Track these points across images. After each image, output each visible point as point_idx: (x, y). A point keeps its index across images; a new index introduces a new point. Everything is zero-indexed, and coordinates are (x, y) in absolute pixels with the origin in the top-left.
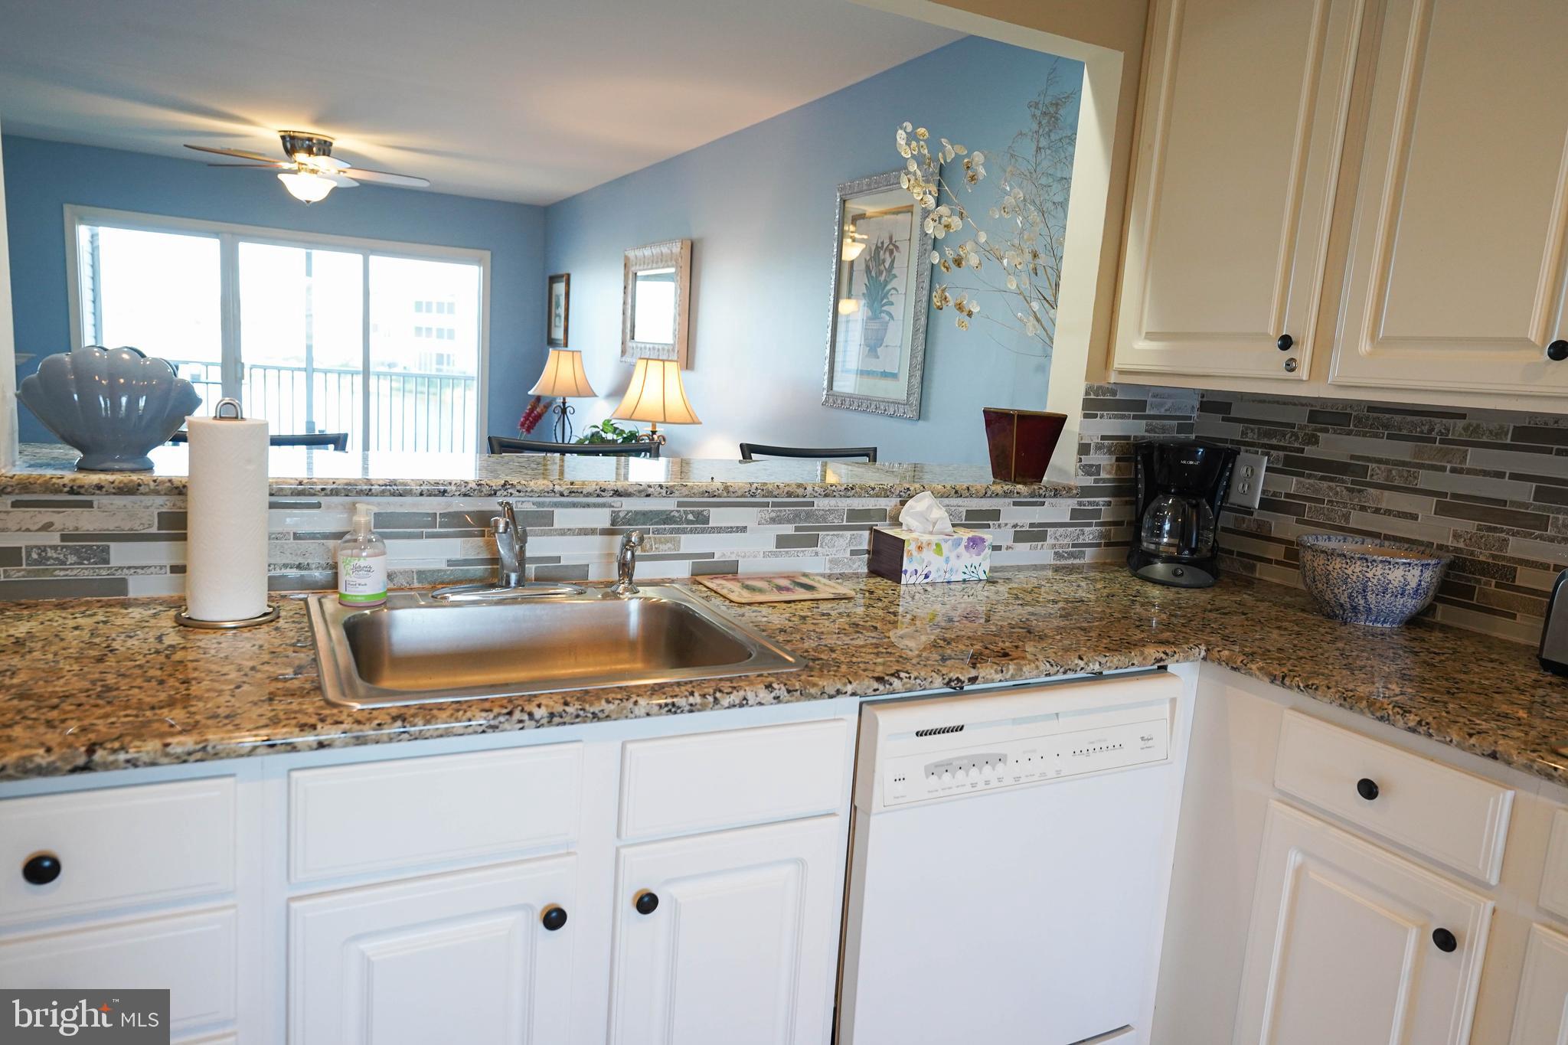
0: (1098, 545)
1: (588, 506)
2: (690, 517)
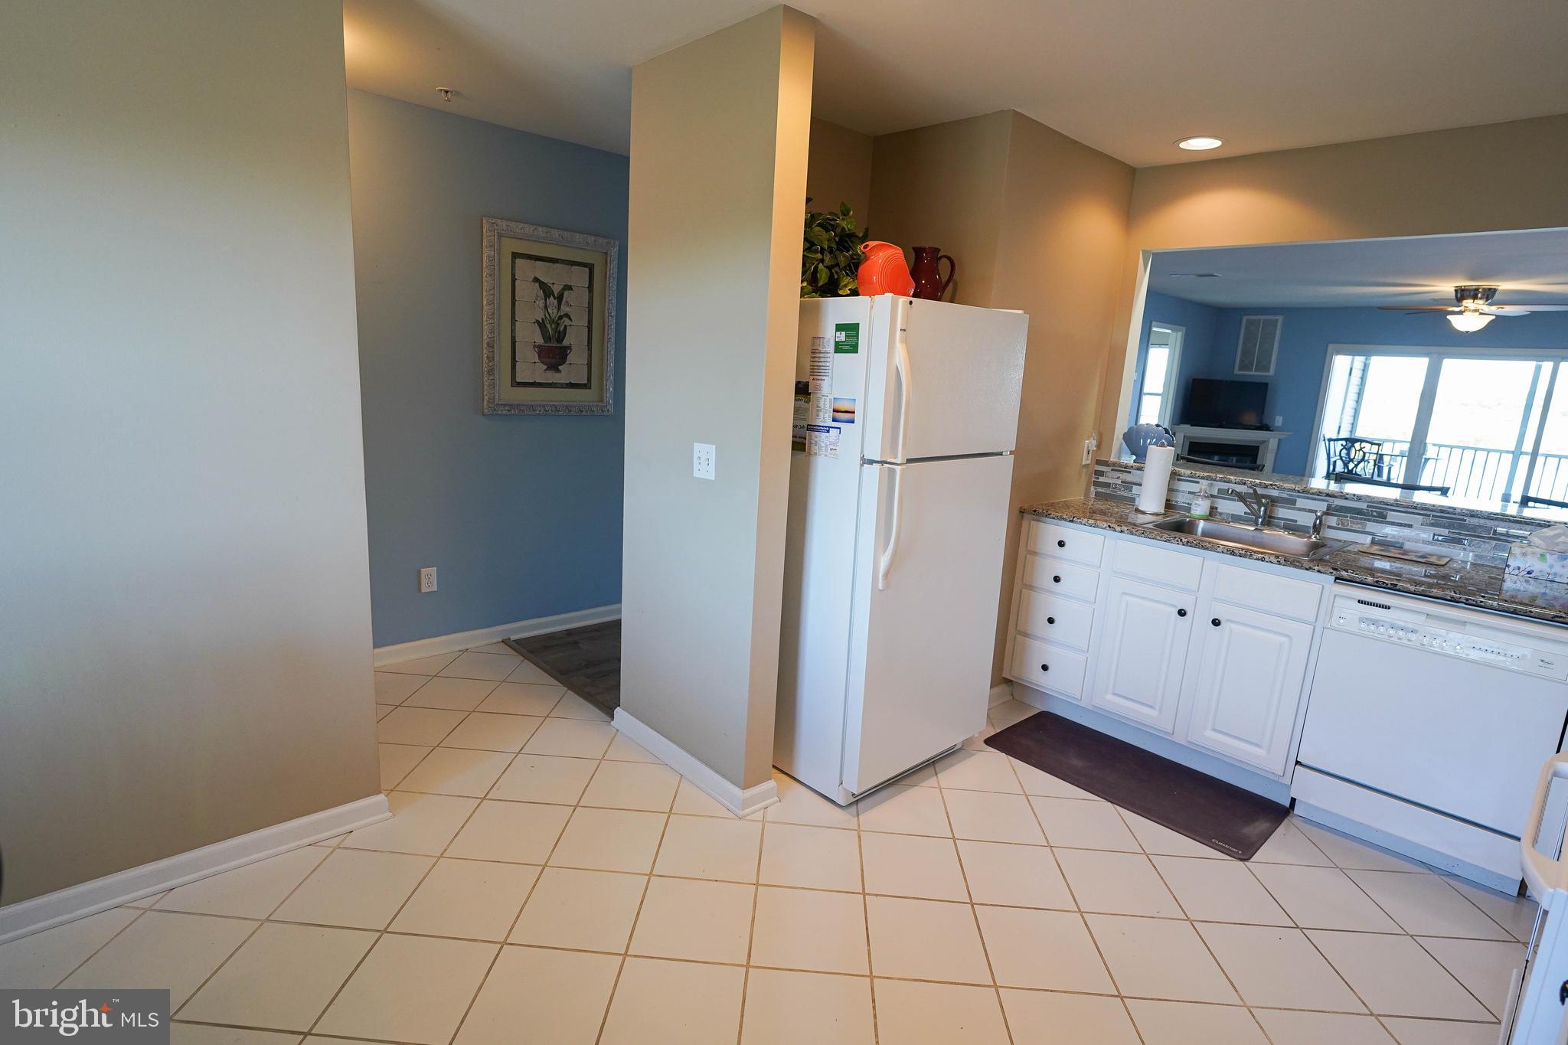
1: (1315, 499)
2: (1375, 514)
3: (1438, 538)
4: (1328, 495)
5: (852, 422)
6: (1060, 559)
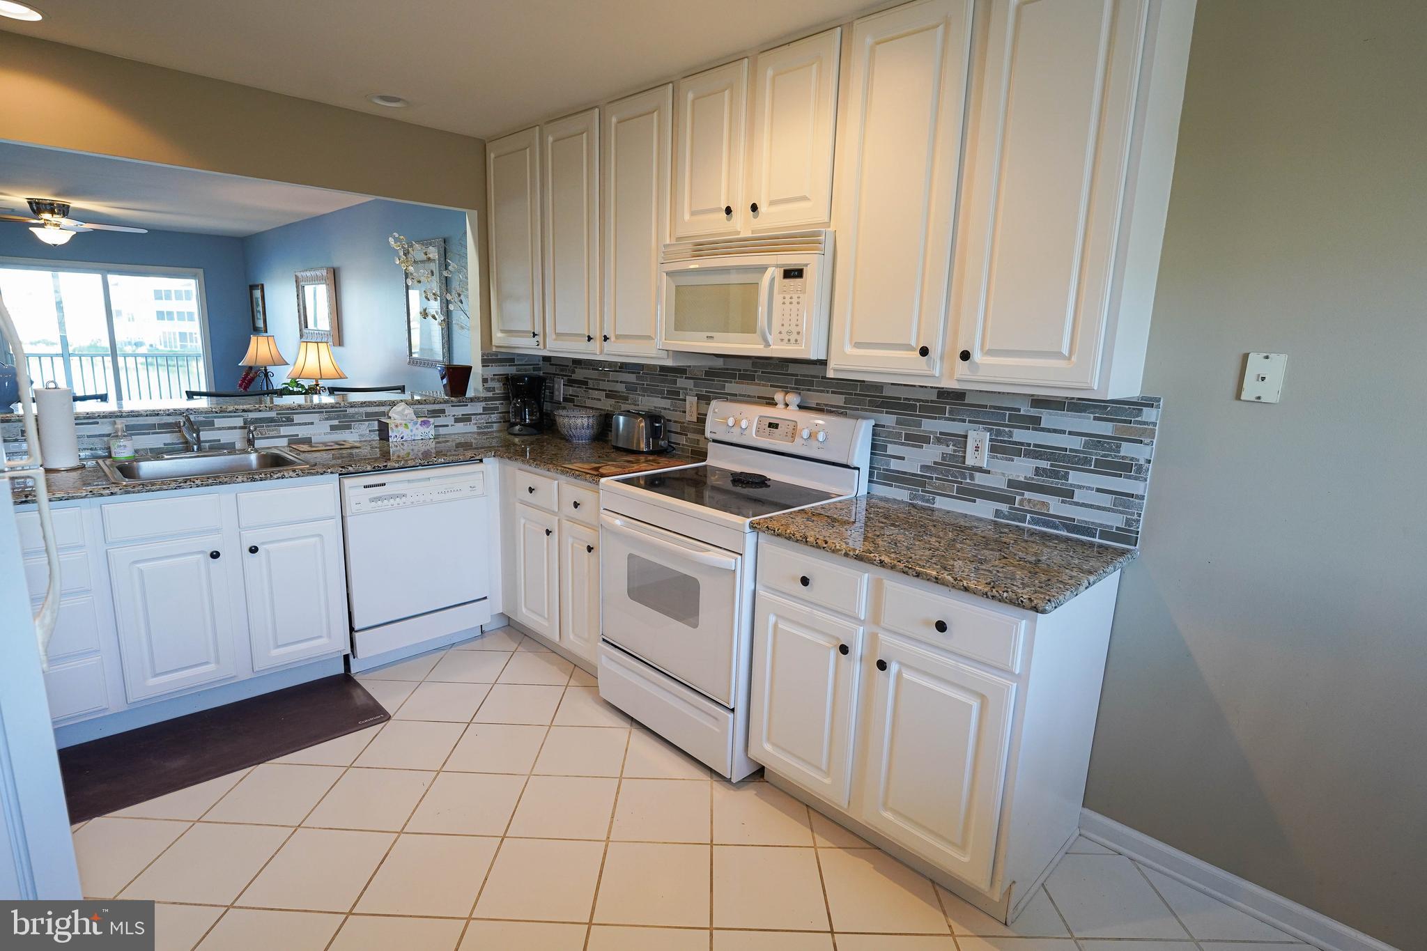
0: (500, 422)
1: (231, 417)
2: (284, 419)
3: (333, 428)
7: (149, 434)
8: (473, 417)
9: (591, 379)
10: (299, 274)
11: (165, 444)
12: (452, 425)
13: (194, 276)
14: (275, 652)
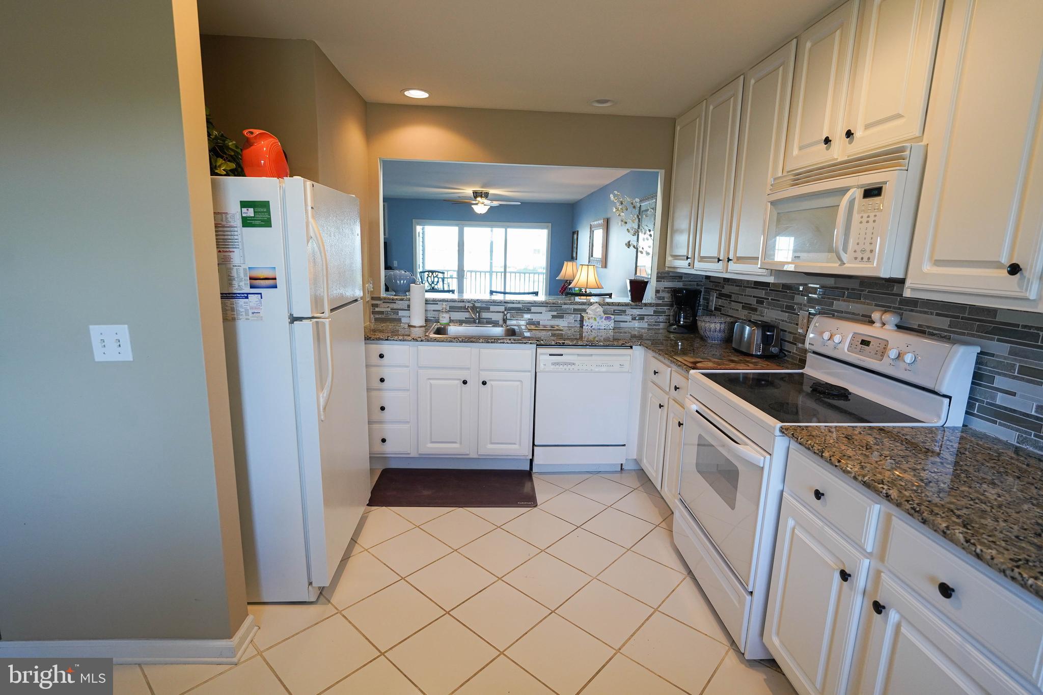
0: (666, 322)
1: (499, 305)
2: (526, 309)
3: (554, 317)
4: (505, 302)
5: (276, 287)
6: (384, 366)
7: (459, 312)
8: (645, 317)
9: (734, 293)
10: (591, 223)
11: (466, 318)
12: (630, 322)
13: (547, 228)
14: (490, 446)
